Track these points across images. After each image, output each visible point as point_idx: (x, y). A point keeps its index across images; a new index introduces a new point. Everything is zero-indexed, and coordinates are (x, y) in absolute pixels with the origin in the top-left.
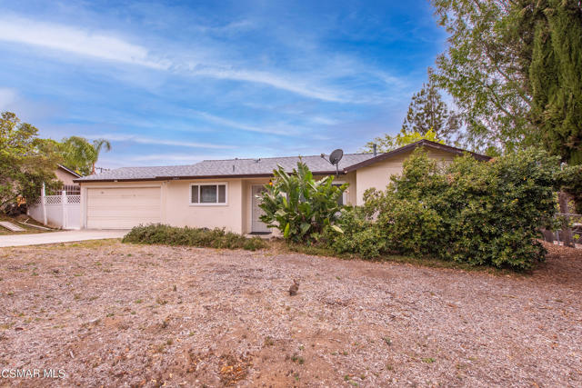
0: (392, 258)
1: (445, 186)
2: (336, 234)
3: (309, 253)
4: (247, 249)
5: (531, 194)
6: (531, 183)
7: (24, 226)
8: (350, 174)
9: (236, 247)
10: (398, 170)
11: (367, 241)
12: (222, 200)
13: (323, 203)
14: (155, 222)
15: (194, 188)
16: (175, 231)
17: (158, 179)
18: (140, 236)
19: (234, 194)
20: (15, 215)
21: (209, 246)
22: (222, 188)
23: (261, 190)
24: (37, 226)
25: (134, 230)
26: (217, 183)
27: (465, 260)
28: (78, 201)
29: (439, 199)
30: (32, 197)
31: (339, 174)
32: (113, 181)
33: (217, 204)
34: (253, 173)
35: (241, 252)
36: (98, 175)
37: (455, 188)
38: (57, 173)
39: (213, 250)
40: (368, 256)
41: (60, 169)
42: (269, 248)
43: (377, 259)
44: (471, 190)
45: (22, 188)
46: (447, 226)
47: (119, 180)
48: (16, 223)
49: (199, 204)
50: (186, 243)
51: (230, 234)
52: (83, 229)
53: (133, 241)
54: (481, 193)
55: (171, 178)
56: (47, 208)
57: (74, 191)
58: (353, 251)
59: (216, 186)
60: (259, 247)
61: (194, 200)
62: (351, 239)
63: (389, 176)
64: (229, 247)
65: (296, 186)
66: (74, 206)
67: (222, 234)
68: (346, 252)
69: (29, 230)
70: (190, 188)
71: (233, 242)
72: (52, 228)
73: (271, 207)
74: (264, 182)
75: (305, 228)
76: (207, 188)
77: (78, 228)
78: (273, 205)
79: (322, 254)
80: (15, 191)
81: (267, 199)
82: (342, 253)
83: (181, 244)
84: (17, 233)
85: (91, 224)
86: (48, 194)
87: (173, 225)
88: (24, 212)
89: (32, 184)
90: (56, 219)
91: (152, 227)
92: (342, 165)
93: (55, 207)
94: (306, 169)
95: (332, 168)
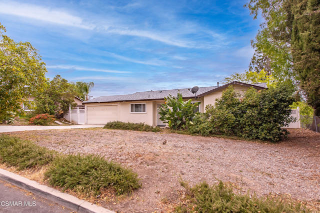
0: (216, 135)
1: (239, 103)
2: (191, 125)
3: (179, 133)
4: (153, 131)
5: (276, 106)
6: (275, 101)
7: (63, 123)
8: (201, 98)
9: (149, 131)
10: (219, 96)
11: (204, 128)
12: (144, 111)
13: (187, 112)
14: (116, 121)
15: (132, 105)
16: (124, 124)
17: (117, 102)
18: (110, 126)
19: (149, 107)
20: (59, 118)
21: (138, 130)
22: (144, 105)
23: (160, 106)
24: (67, 122)
25: (108, 124)
26: (142, 103)
27: (248, 137)
28: (84, 112)
29: (236, 109)
30: (66, 110)
31: (196, 98)
32: (98, 103)
33: (142, 112)
34: (157, 98)
35: (151, 133)
36: (91, 100)
37: (243, 104)
38: (75, 100)
39: (139, 132)
40: (204, 135)
41: (76, 98)
42: (163, 131)
43: (208, 136)
44: (249, 105)
45: (62, 106)
46: (239, 121)
47: (101, 103)
48: (60, 121)
49: (134, 113)
50: (128, 129)
51: (146, 125)
52: (86, 124)
53: (108, 128)
54: (254, 106)
55: (122, 101)
56: (72, 115)
57: (82, 107)
58: (198, 133)
59: (141, 105)
60: (159, 131)
61: (132, 111)
62: (198, 127)
63: (215, 99)
64: (146, 130)
65: (175, 104)
66: (83, 114)
67: (143, 125)
68: (195, 133)
69: (66, 124)
70: (130, 106)
71: (147, 129)
72: (74, 124)
73: (163, 113)
74: (161, 103)
75: (179, 122)
76: (137, 105)
77: (84, 124)
78: (165, 113)
79: (185, 134)
80: (59, 108)
81: (162, 110)
82: (193, 133)
83: (126, 129)
84: (61, 125)
85: (89, 122)
86: (72, 109)
87: (123, 122)
88: (63, 117)
89: (66, 105)
90: (75, 120)
91: (115, 122)
92: (198, 93)
93: (74, 114)
94: (181, 96)
95: (193, 95)
